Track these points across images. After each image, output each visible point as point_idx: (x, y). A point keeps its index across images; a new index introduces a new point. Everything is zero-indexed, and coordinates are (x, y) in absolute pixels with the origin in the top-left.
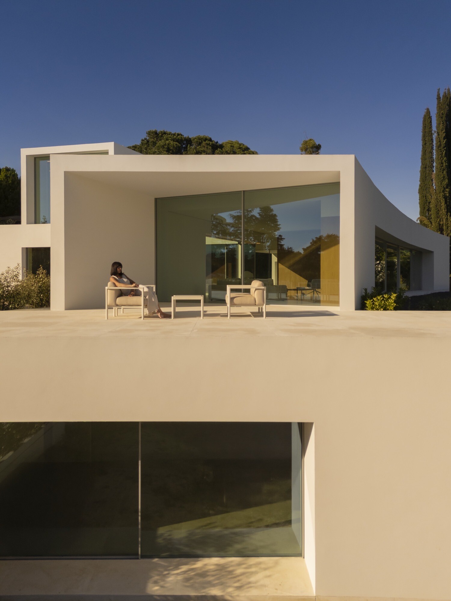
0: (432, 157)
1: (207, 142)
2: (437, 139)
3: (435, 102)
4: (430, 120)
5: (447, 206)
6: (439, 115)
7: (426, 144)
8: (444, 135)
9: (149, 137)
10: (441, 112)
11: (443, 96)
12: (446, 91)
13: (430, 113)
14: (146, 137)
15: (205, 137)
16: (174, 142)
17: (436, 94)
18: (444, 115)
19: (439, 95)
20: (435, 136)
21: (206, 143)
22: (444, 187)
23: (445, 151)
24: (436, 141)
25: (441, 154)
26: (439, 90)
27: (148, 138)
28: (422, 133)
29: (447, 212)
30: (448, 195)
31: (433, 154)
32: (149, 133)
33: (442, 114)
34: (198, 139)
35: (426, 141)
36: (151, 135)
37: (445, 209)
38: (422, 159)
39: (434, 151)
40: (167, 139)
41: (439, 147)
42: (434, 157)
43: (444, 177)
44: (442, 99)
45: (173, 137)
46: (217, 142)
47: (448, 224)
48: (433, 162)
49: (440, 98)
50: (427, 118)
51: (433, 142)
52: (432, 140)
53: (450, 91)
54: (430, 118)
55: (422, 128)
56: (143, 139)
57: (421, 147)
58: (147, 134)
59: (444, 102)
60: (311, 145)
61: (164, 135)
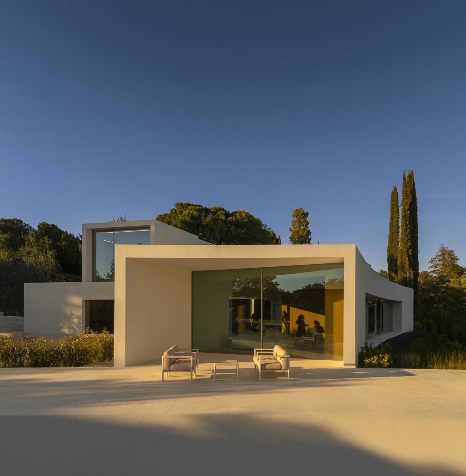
0: (398, 225)
1: (221, 211)
2: (402, 210)
3: (402, 181)
4: (397, 196)
5: (410, 263)
6: (405, 192)
7: (393, 214)
8: (408, 208)
10: (406, 190)
11: (408, 176)
12: (410, 172)
13: (397, 190)
14: (174, 208)
15: (219, 208)
16: (196, 212)
17: (403, 175)
18: (409, 192)
19: (405, 176)
20: (400, 209)
21: (221, 213)
22: (407, 247)
23: (408, 220)
24: (402, 212)
25: (406, 222)
26: (405, 172)
27: (175, 208)
28: (390, 206)
29: (410, 268)
30: (410, 254)
31: (399, 222)
32: (177, 205)
33: (407, 191)
34: (214, 209)
35: (393, 212)
36: (178, 206)
37: (408, 265)
38: (390, 226)
39: (400, 220)
40: (191, 210)
41: (404, 217)
42: (400, 224)
43: (407, 241)
44: (407, 179)
45: (196, 208)
46: (229, 212)
47: (411, 277)
48: (399, 229)
49: (406, 178)
50: (394, 195)
51: (399, 213)
52: (398, 211)
53: (413, 172)
54: (397, 194)
55: (390, 202)
56: (172, 209)
57: (390, 217)
58: (175, 205)
59: (409, 181)
60: (301, 213)
61: (188, 206)
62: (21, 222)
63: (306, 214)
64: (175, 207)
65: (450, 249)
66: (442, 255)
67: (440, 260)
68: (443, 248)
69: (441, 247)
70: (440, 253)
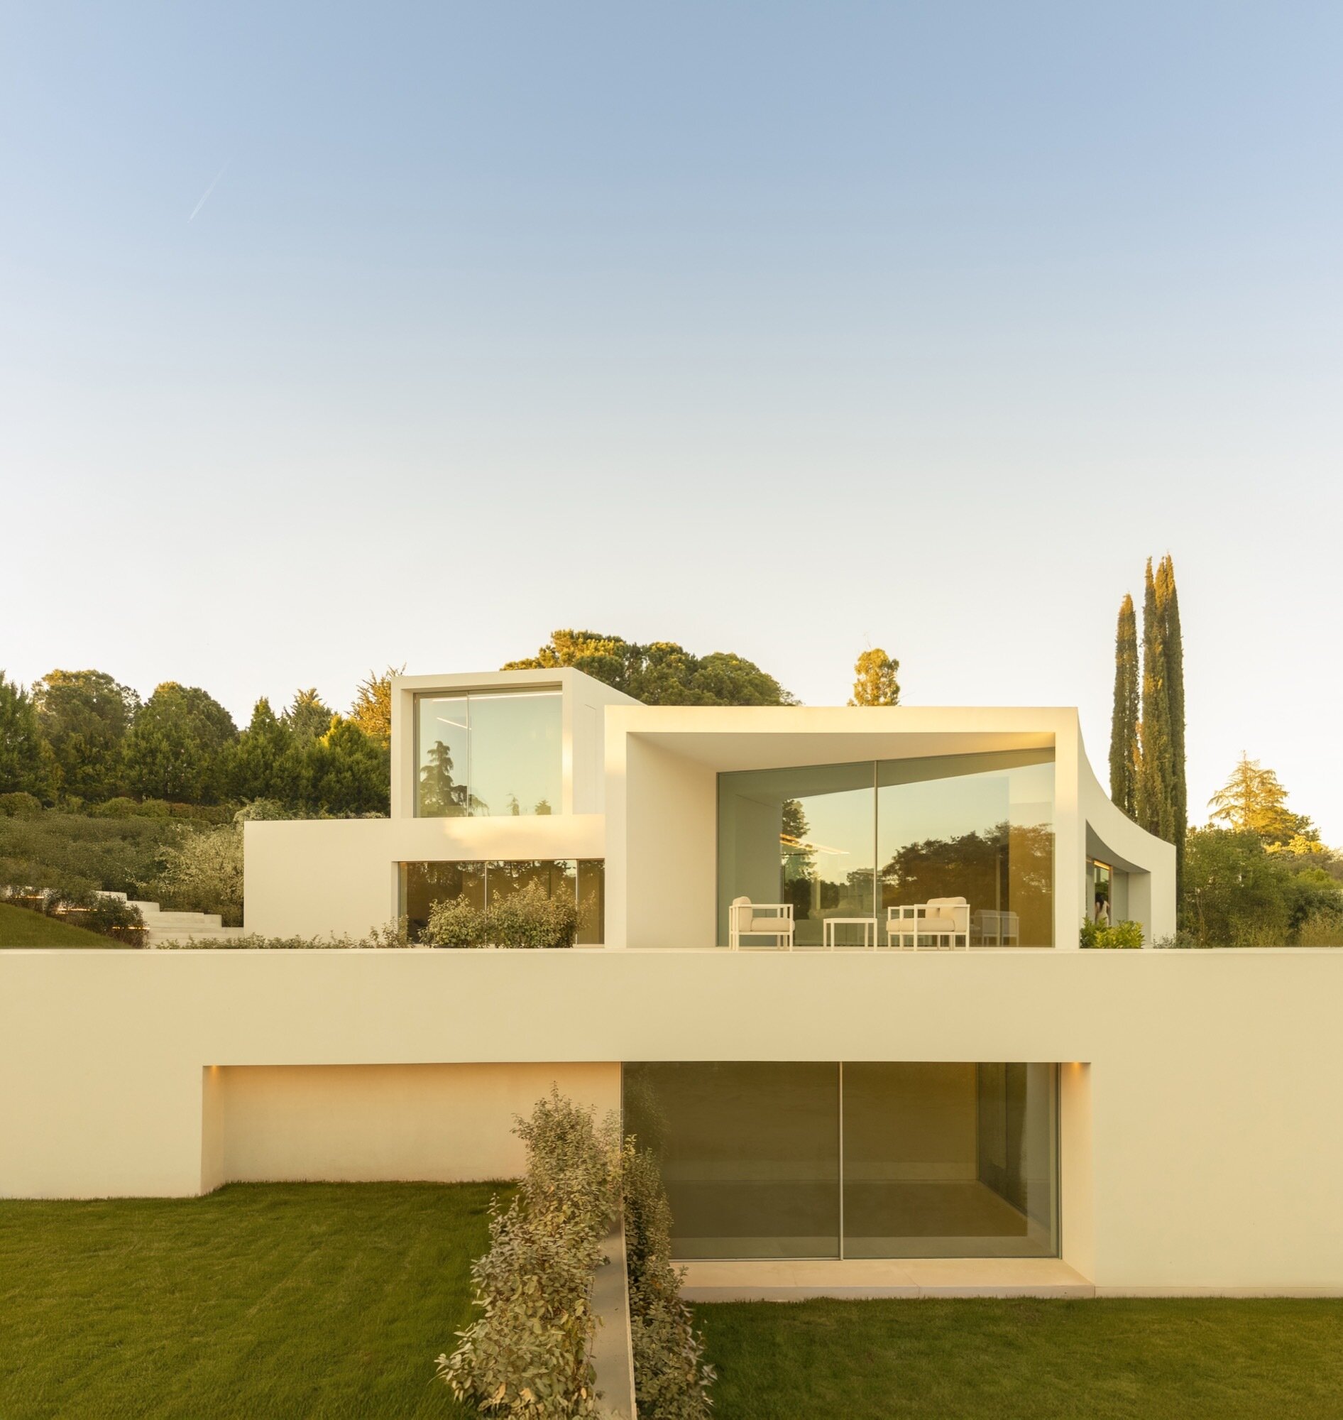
0: (1135, 692)
2: (1146, 655)
3: (1143, 584)
4: (1132, 620)
6: (1151, 610)
9: (556, 643)
10: (1154, 605)
11: (1159, 571)
12: (1165, 561)
13: (1132, 605)
14: (549, 644)
15: (669, 645)
16: (610, 656)
17: (1145, 568)
19: (1151, 570)
20: (1142, 651)
24: (1146, 660)
26: (1150, 559)
27: (553, 646)
32: (558, 636)
33: (1156, 607)
34: (655, 649)
36: (562, 641)
38: (1116, 695)
40: (597, 649)
41: (1151, 672)
42: (1140, 690)
43: (1160, 731)
44: (1157, 578)
45: (609, 644)
46: (694, 656)
48: (1138, 702)
49: (1152, 576)
50: (1127, 618)
51: (1137, 662)
52: (1136, 657)
53: (1172, 561)
54: (1132, 615)
55: (1116, 634)
56: (544, 647)
57: (1115, 671)
58: (552, 636)
59: (1160, 583)
60: (879, 661)
61: (589, 640)
62: (109, 680)
63: (893, 666)
64: (551, 642)
65: (1263, 767)
66: (1244, 781)
67: (1237, 796)
68: (1245, 762)
69: (1242, 760)
70: (1239, 777)
